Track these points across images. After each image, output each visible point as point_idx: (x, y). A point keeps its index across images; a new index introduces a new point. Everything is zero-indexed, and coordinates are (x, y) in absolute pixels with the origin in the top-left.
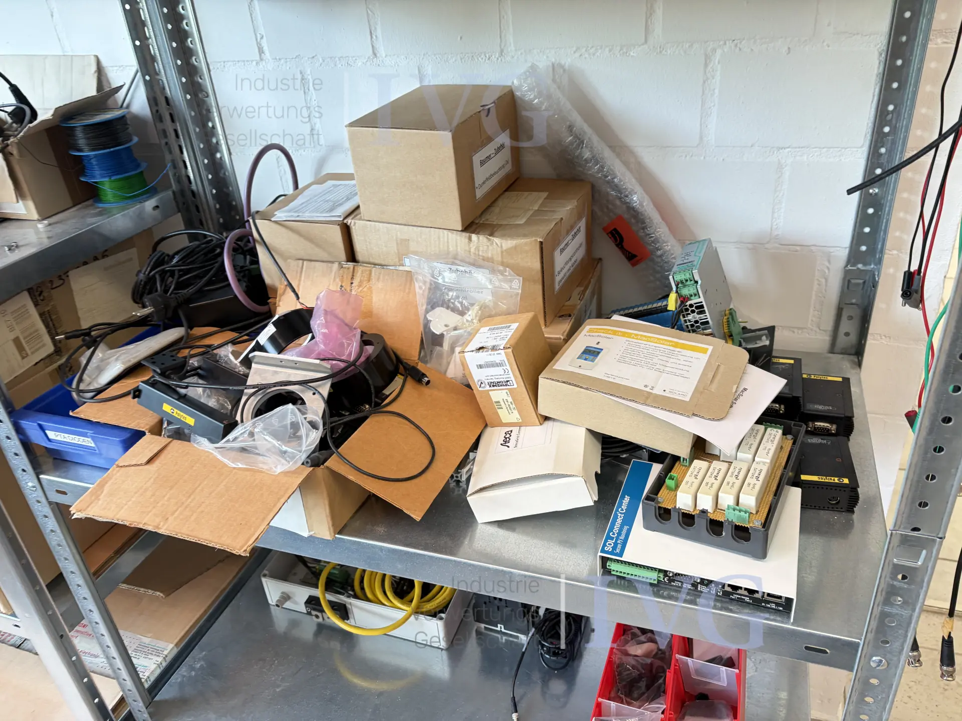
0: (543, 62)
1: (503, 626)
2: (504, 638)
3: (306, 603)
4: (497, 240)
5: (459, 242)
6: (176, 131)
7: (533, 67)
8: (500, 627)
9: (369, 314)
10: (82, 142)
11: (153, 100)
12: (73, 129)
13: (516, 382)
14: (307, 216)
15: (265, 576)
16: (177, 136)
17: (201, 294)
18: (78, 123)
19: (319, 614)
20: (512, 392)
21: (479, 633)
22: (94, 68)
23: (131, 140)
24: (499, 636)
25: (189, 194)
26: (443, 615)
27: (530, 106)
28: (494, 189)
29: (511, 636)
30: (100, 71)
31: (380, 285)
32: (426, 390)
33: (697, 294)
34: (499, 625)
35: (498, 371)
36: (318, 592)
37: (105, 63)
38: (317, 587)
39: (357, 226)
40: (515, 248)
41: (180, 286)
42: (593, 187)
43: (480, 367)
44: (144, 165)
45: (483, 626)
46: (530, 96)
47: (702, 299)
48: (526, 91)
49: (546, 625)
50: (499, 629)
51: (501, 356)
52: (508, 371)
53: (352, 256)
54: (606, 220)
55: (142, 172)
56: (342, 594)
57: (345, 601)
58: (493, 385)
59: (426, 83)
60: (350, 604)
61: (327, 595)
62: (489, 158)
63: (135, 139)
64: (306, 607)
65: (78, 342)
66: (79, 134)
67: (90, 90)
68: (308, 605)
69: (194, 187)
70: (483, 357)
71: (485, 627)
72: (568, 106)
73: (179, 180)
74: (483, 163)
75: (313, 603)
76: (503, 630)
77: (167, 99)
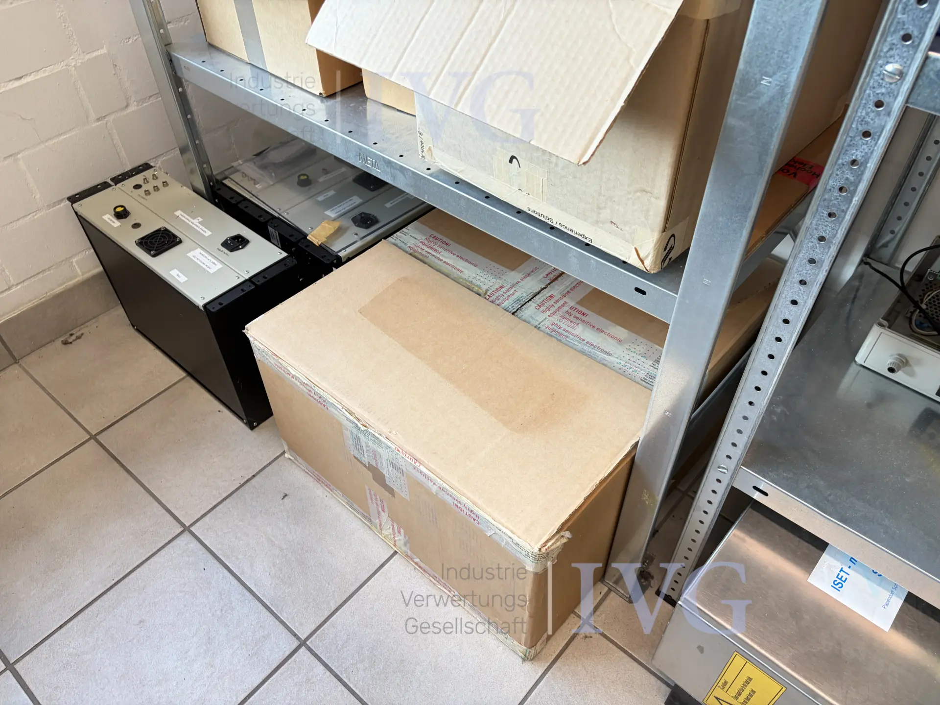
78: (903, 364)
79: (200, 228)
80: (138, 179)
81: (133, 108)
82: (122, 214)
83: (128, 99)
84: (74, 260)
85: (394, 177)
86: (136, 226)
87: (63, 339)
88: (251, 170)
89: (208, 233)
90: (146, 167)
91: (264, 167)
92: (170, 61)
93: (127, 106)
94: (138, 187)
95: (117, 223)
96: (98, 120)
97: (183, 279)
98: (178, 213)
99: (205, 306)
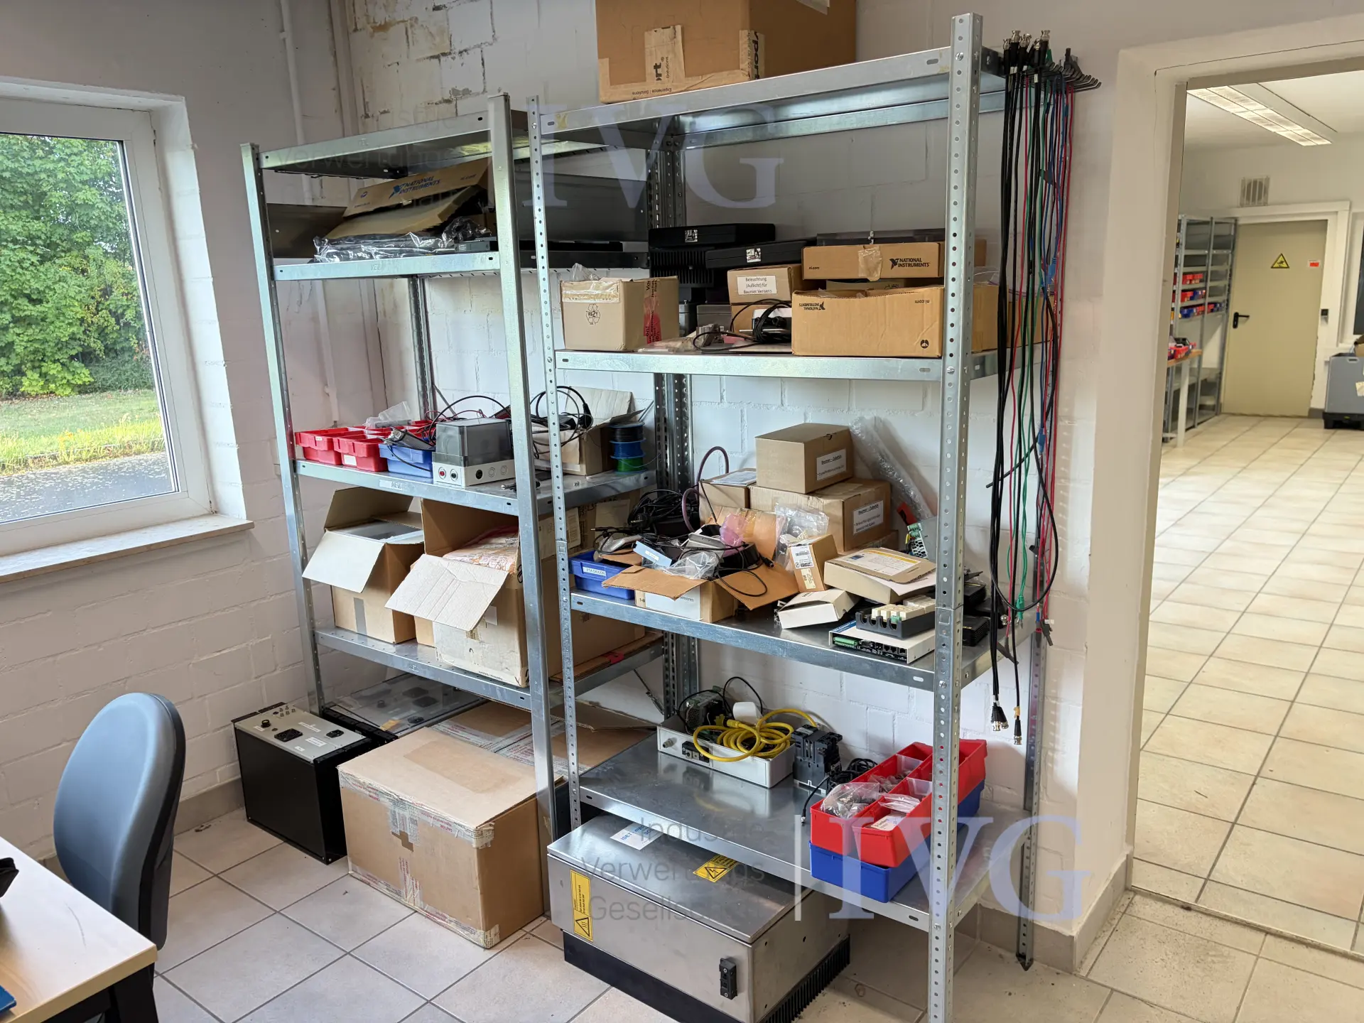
0: (869, 416)
1: (811, 782)
2: (811, 792)
3: (683, 745)
4: (822, 499)
5: (803, 500)
6: (666, 437)
7: (861, 419)
9: (751, 535)
10: (618, 437)
11: (657, 419)
12: (615, 429)
13: (813, 564)
14: (730, 483)
15: (659, 730)
16: (666, 440)
17: (665, 519)
18: (619, 427)
19: (690, 752)
20: (812, 570)
21: (795, 789)
22: (628, 399)
23: (642, 439)
25: (664, 474)
26: (770, 759)
27: (860, 440)
28: (829, 479)
29: (815, 790)
30: (632, 400)
31: (759, 521)
32: (770, 571)
33: (919, 536)
34: (809, 781)
35: (805, 557)
36: (692, 739)
37: (635, 397)
38: (693, 735)
39: (753, 489)
40: (830, 504)
41: (655, 514)
42: (891, 486)
43: (797, 555)
44: (645, 453)
45: (798, 782)
46: (857, 432)
47: (921, 538)
48: (856, 429)
50: (808, 784)
51: (808, 549)
52: (810, 558)
53: (748, 505)
54: (898, 505)
55: (642, 458)
56: (709, 741)
57: (709, 746)
58: (803, 565)
59: (808, 422)
60: (712, 747)
61: (698, 740)
62: (828, 461)
63: (645, 439)
64: (683, 748)
65: (600, 533)
66: (618, 432)
67: (624, 412)
68: (685, 746)
69: (668, 470)
70: (800, 549)
71: (800, 784)
72: (879, 439)
73: (660, 465)
74: (823, 463)
75: (688, 745)
76: (811, 785)
77: (665, 419)
78: (670, 743)
79: (314, 729)
80: (277, 709)
81: (278, 672)
82: (266, 725)
83: (276, 666)
84: (218, 770)
85: (425, 672)
86: (275, 730)
87: (196, 828)
88: (347, 700)
89: (319, 731)
90: (282, 704)
91: (358, 699)
92: (314, 636)
93: (275, 670)
94: (276, 713)
95: (262, 729)
96: (256, 678)
97: (302, 750)
98: (301, 723)
99: (315, 760)
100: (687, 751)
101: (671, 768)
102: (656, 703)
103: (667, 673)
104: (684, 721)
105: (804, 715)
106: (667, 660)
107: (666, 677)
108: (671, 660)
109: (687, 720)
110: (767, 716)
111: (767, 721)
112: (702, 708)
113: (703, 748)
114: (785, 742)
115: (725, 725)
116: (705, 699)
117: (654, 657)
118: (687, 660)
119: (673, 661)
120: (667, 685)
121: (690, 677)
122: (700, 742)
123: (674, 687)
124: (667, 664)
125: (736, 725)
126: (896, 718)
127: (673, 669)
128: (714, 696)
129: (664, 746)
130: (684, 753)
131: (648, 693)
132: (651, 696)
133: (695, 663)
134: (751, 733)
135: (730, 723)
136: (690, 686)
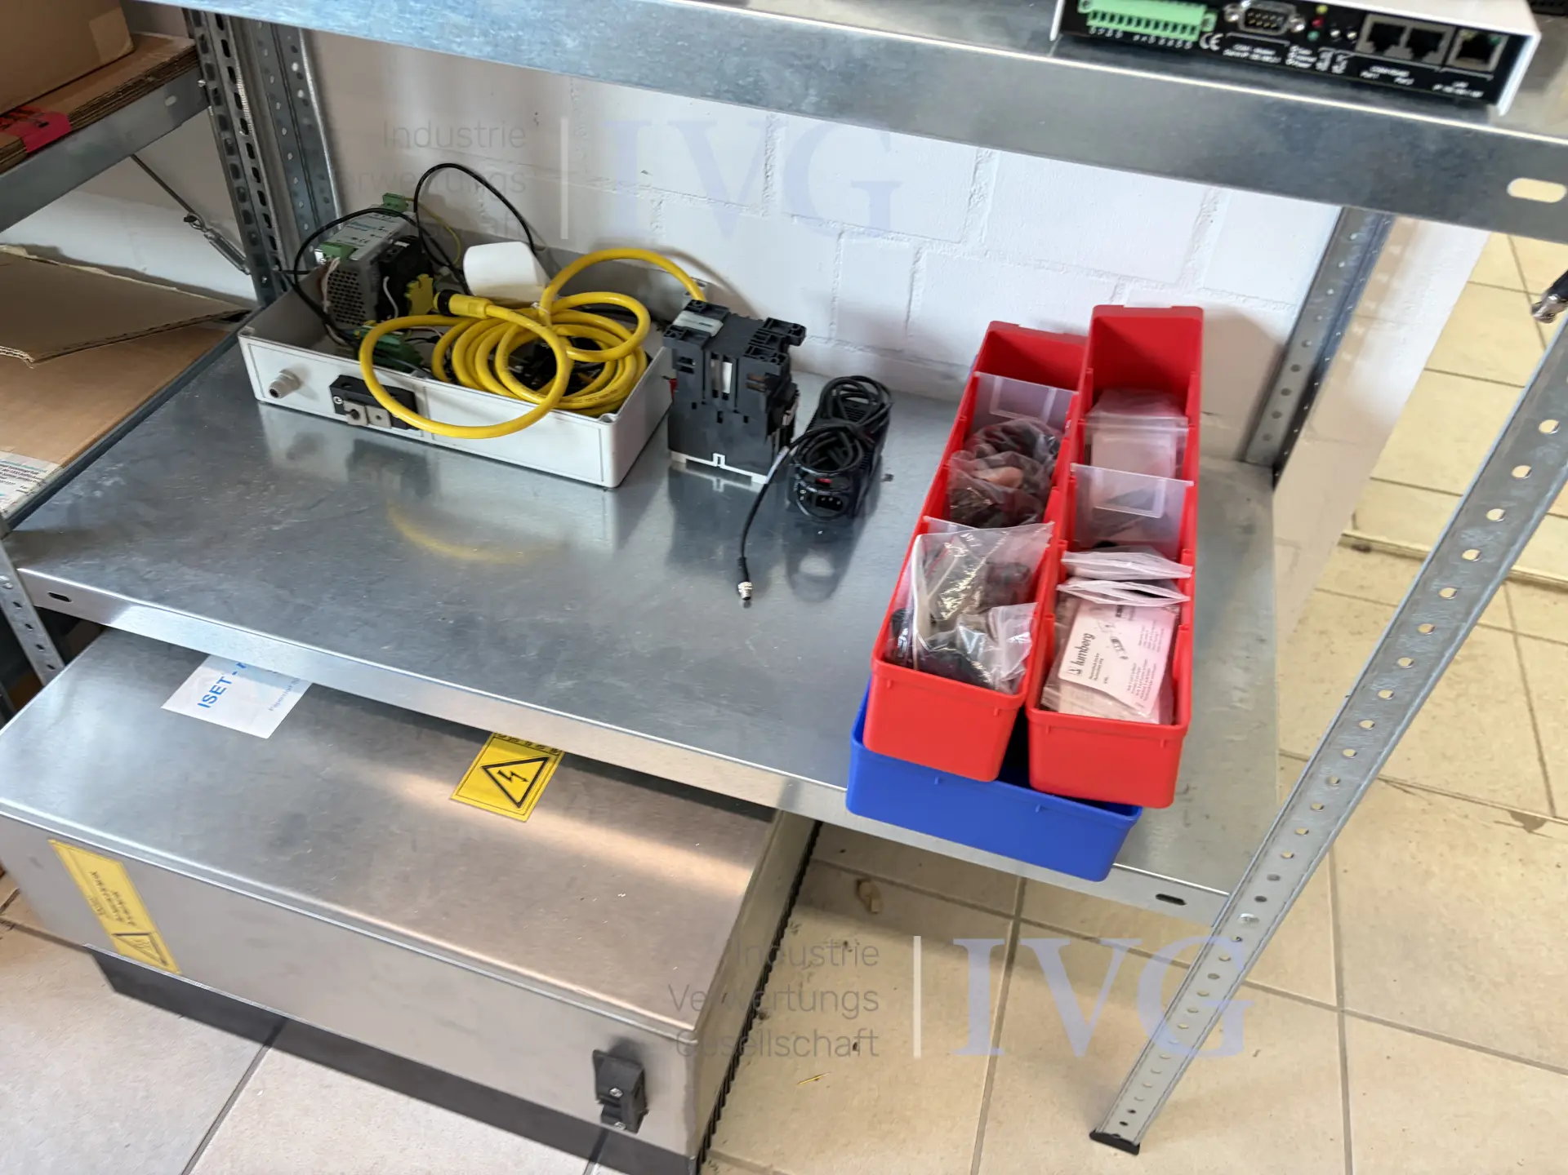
1: (723, 458)
2: (723, 482)
3: (333, 387)
8: (718, 460)
15: (246, 334)
19: (359, 408)
21: (674, 474)
24: (714, 479)
26: (612, 417)
29: (737, 477)
34: (716, 456)
36: (358, 368)
38: (356, 358)
45: (684, 458)
49: (810, 446)
50: (714, 464)
56: (409, 371)
57: (414, 386)
60: (424, 391)
61: (377, 373)
64: (333, 396)
68: (340, 391)
71: (689, 462)
75: (346, 387)
76: (723, 466)
78: (290, 382)
100: (349, 406)
101: (307, 445)
102: (221, 244)
103: (234, 160)
104: (317, 309)
105: (659, 262)
106: (224, 123)
107: (235, 172)
108: (237, 124)
109: (327, 304)
110: (561, 279)
111: (564, 292)
112: (366, 267)
113: (395, 393)
114: (634, 352)
115: (444, 310)
116: (369, 239)
117: (183, 113)
118: (288, 120)
119: (244, 123)
120: (240, 196)
121: (305, 168)
122: (386, 377)
123: (263, 202)
124: (227, 135)
125: (480, 309)
126: (924, 256)
127: (250, 147)
128: (397, 224)
129: (274, 393)
130: (339, 409)
131: (190, 219)
132: (202, 227)
133: (313, 128)
134: (527, 331)
135: (457, 304)
136: (311, 196)
